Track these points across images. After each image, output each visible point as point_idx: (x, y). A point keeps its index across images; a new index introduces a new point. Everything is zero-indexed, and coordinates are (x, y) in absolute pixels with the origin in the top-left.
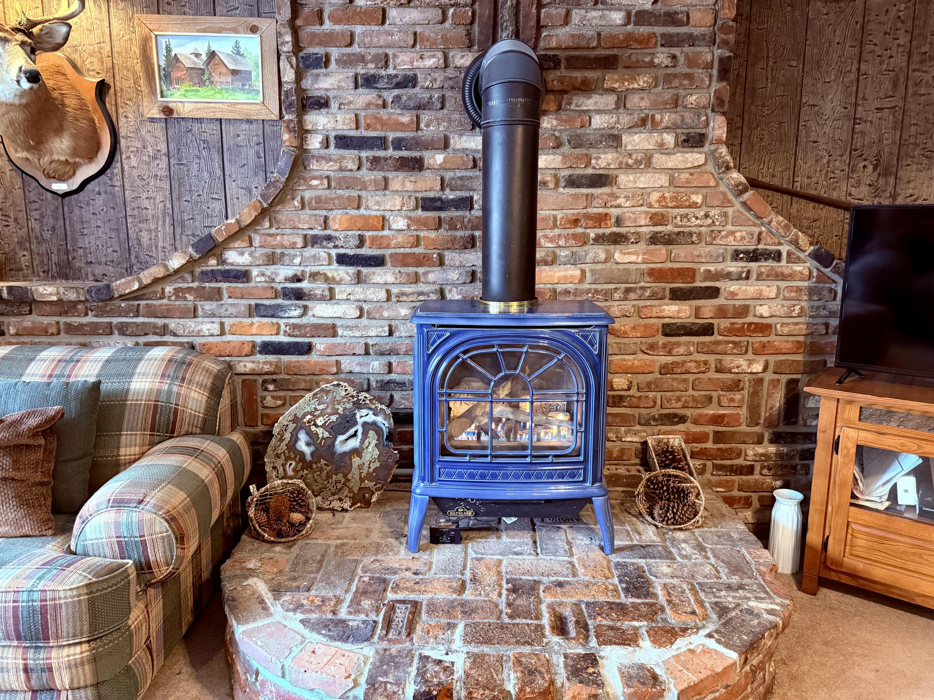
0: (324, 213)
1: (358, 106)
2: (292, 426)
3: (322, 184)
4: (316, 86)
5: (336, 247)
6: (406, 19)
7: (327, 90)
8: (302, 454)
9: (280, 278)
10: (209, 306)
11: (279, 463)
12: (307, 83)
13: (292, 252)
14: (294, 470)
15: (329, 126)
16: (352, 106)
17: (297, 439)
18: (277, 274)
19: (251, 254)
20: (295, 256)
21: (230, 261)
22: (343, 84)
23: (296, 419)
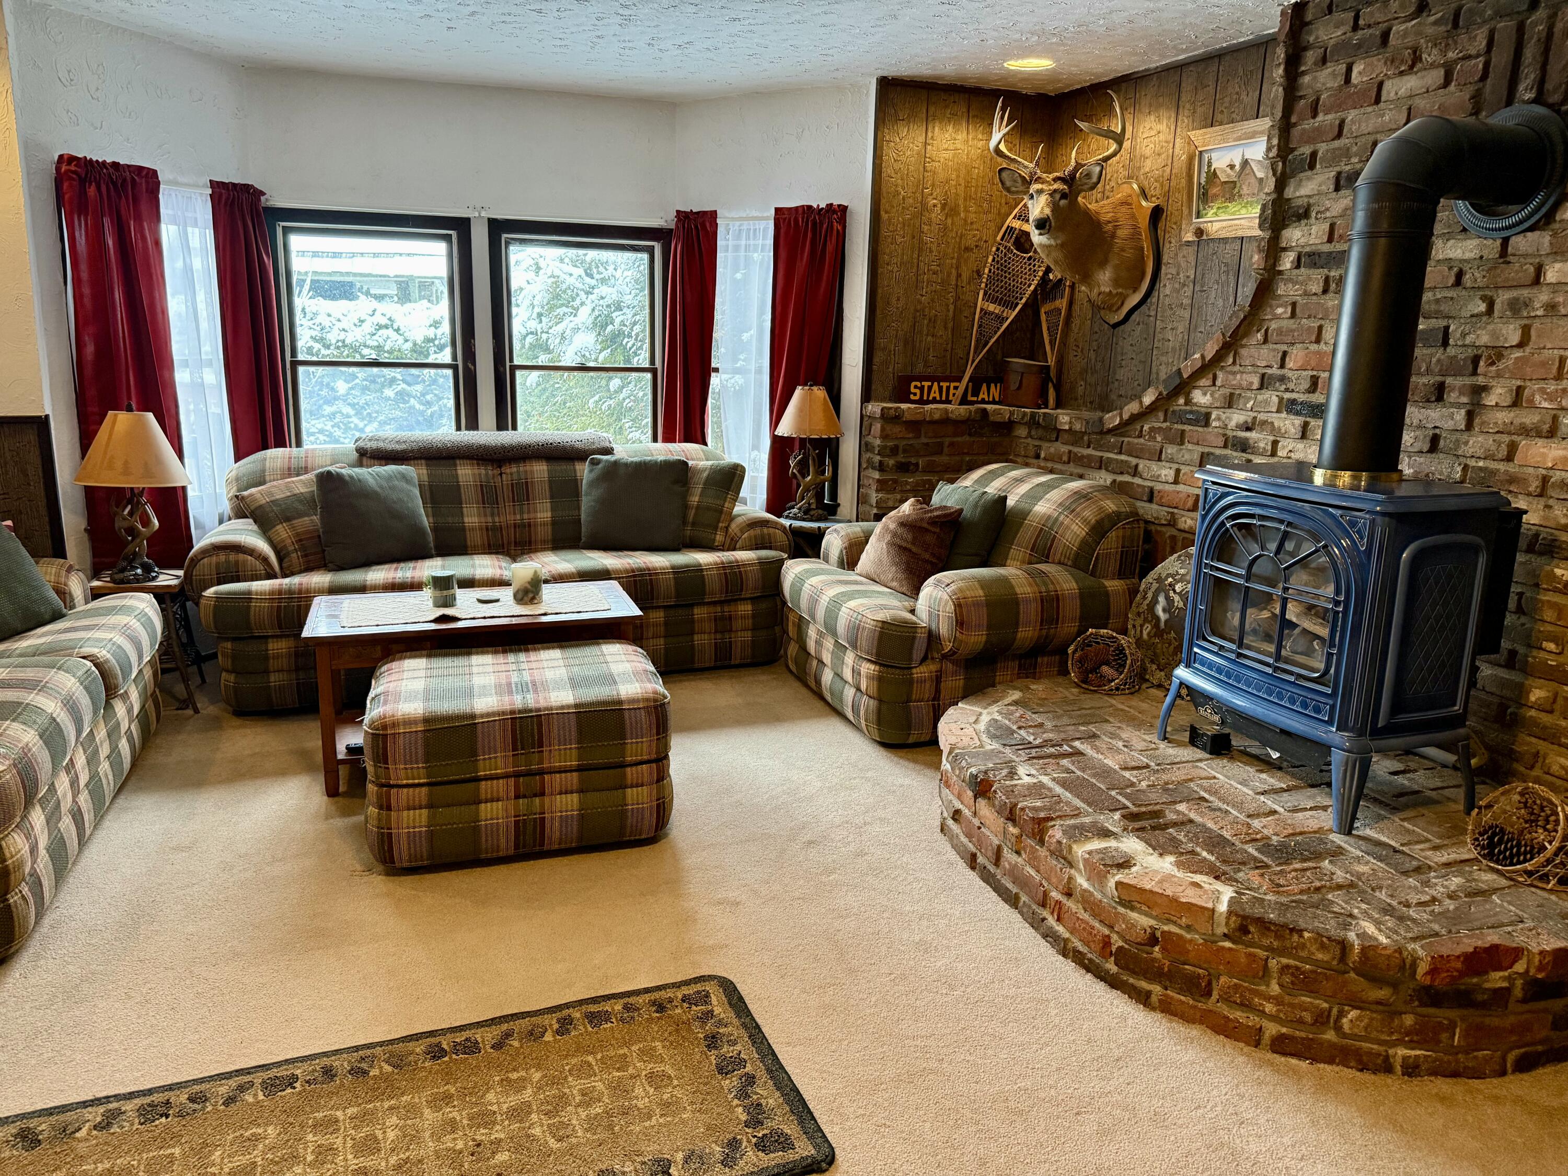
0: (1284, 348)
1: (1335, 213)
2: (1155, 585)
3: (1285, 312)
4: (1298, 194)
5: (1287, 390)
6: (1402, 92)
7: (1309, 196)
8: (1158, 619)
9: (1232, 424)
10: (1170, 450)
11: (1139, 621)
12: (1289, 192)
13: (1249, 394)
14: (1149, 634)
15: (1302, 241)
16: (1328, 214)
17: (1157, 602)
18: (1230, 419)
19: (1212, 395)
20: (1249, 399)
21: (1195, 400)
22: (1323, 187)
23: (1159, 580)
